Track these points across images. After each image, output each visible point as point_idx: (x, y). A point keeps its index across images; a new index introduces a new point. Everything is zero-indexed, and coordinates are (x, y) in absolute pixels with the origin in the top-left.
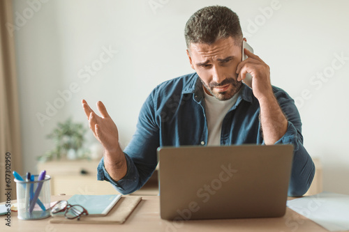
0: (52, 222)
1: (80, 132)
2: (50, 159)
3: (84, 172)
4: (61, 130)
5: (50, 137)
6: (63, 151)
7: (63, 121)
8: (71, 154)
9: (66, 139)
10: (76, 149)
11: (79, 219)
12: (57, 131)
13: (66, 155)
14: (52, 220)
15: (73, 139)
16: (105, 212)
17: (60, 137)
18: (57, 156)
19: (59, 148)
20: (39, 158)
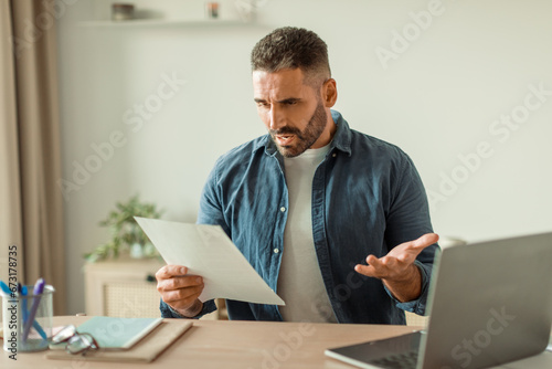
0: (50, 358)
2: (103, 257)
3: (151, 279)
4: (122, 215)
5: (104, 224)
6: (124, 246)
7: (125, 201)
8: (136, 250)
9: (128, 229)
10: (143, 243)
11: (84, 355)
12: (114, 215)
13: (128, 252)
14: (50, 353)
16: (127, 344)
17: (119, 225)
18: (113, 254)
19: (117, 241)
20: (87, 256)
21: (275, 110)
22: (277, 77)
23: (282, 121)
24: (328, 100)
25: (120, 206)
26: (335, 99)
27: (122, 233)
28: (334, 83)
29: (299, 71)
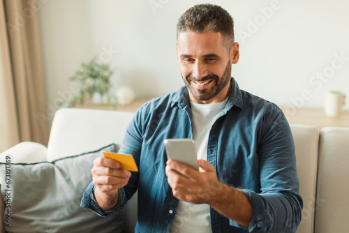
1: (106, 74)
2: (73, 104)
5: (73, 79)
6: (87, 95)
7: (87, 62)
8: (97, 97)
9: (90, 82)
10: (102, 93)
15: (98, 82)
17: (83, 80)
19: (82, 93)
20: (61, 105)
21: (199, 64)
22: (203, 37)
23: (204, 72)
24: (234, 58)
25: (84, 65)
26: (238, 58)
27: (85, 87)
28: (238, 46)
29: (219, 34)
